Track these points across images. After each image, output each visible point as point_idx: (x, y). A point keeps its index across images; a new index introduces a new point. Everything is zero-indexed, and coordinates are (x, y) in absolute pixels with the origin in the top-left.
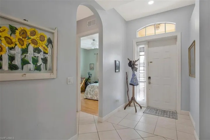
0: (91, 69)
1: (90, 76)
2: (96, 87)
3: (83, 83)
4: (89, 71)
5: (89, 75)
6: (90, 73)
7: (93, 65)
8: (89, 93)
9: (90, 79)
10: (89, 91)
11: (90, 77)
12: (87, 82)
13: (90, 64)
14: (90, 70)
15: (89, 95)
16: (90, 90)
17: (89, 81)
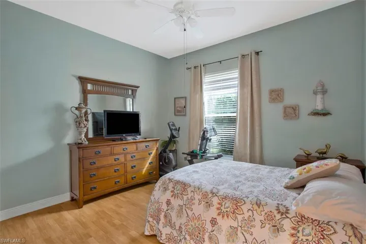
0: (179, 111)
1: (175, 133)
2: (197, 197)
3: (152, 155)
4: (171, 118)
5: (171, 130)
6: (174, 125)
7: (183, 101)
8: (166, 216)
9: (175, 142)
10: (164, 207)
11: (173, 136)
12: (165, 152)
13: (175, 98)
14: (175, 115)
15: (165, 226)
16: (168, 203)
17: (174, 149)
